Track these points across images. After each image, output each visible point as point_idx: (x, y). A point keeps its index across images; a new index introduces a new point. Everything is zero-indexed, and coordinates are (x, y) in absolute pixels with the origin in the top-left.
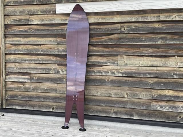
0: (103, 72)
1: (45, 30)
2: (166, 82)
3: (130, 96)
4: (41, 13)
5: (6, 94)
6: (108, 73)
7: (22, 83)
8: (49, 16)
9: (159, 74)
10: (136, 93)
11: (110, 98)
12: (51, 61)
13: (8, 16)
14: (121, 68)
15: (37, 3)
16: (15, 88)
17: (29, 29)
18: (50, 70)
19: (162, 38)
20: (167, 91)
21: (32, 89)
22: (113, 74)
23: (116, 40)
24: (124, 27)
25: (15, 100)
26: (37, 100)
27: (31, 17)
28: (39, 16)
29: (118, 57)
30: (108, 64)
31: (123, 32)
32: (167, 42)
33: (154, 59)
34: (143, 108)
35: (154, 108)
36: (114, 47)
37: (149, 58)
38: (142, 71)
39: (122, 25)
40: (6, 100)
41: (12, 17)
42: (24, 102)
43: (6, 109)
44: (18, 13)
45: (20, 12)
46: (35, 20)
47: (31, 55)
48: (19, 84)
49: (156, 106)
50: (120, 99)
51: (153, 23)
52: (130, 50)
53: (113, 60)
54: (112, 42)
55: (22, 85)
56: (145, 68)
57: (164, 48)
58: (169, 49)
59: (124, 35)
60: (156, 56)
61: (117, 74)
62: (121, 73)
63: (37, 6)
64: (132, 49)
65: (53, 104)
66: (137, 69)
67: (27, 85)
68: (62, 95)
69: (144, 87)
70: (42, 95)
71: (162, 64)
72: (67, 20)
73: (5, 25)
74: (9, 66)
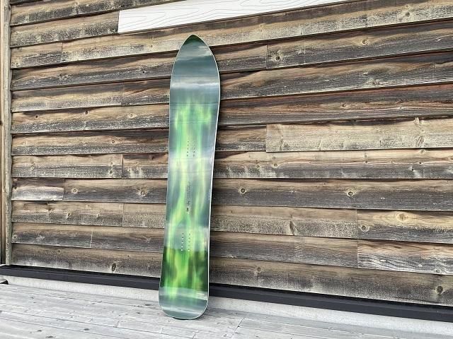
0: (230, 170)
1: (95, 73)
2: (392, 190)
3: (299, 231)
4: (87, 36)
5: (12, 232)
7: (46, 204)
8: (104, 41)
9: (372, 169)
10: (315, 224)
11: (250, 237)
12: (108, 147)
13: (18, 48)
14: (274, 158)
15: (77, 12)
16: (32, 217)
17: (61, 75)
18: (107, 171)
19: (375, 74)
20: (397, 214)
21: (67, 217)
22: (254, 173)
23: (259, 86)
24: (276, 53)
25: (30, 246)
26: (78, 245)
27: (66, 47)
28: (83, 42)
29: (265, 130)
30: (242, 148)
31: (274, 64)
32: (389, 83)
33: (359, 129)
34: (334, 264)
35: (364, 262)
36: (256, 106)
38: (327, 164)
39: (272, 47)
40: (13, 245)
41: (25, 51)
42: (51, 252)
43: (12, 266)
44: (39, 40)
45: (43, 36)
46: (75, 53)
47: (66, 136)
48: (40, 206)
49: (369, 259)
50: (275, 239)
51: (352, 37)
52: (295, 110)
53: (253, 139)
54: (248, 93)
55: (47, 209)
56: (334, 155)
57: (382, 100)
58: (396, 100)
59: (278, 74)
61: (264, 174)
62: (273, 170)
63: (79, 19)
64: (298, 107)
65: (114, 255)
66: (314, 158)
67: (57, 210)
68: (135, 231)
69: (334, 205)
70: (90, 233)
71: (378, 142)
72: (143, 46)
73: (13, 70)
74: (20, 164)
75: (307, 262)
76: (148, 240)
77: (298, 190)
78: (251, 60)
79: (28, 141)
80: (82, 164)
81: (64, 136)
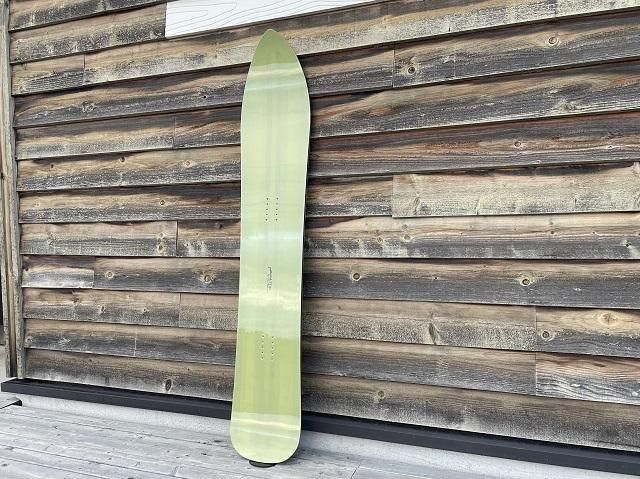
0: (336, 245)
1: (134, 100)
2: (593, 276)
3: (443, 337)
4: (120, 43)
5: (24, 332)
6: (356, 246)
7: (70, 293)
8: (146, 51)
9: (561, 243)
10: (467, 328)
11: (368, 346)
12: (156, 211)
13: (22, 64)
14: (405, 226)
15: (105, 7)
16: (51, 312)
17: (84, 104)
18: (155, 245)
19: (569, 92)
20: (600, 316)
21: (100, 312)
22: (374, 249)
23: (381, 116)
24: (409, 62)
25: (51, 352)
26: (117, 352)
27: (90, 62)
28: (115, 53)
29: (390, 183)
30: (355, 212)
31: (406, 80)
32: (592, 107)
33: (541, 181)
34: (498, 388)
35: (546, 388)
36: (377, 146)
37: (517, 178)
38: (488, 236)
39: (403, 53)
40: (27, 351)
41: (32, 69)
42: (79, 360)
43: (26, 381)
44: (51, 51)
45: (56, 45)
46: (103, 70)
47: (95, 195)
48: (62, 296)
49: (552, 382)
50: (405, 349)
51: (531, 33)
53: (371, 197)
54: (365, 126)
55: (71, 300)
56: (501, 222)
57: (580, 134)
58: (602, 134)
59: (412, 95)
60: (546, 170)
61: (389, 251)
62: (403, 245)
63: (108, 18)
64: (444, 147)
65: (168, 367)
66: (468, 227)
67: (86, 302)
68: (198, 334)
69: (500, 299)
70: (133, 334)
71: (572, 202)
72: (202, 56)
73: (15, 97)
74: (31, 235)
75: (455, 385)
76: (216, 347)
77: (442, 277)
78: (370, 75)
79: (43, 202)
80: (119, 236)
81: (92, 195)
